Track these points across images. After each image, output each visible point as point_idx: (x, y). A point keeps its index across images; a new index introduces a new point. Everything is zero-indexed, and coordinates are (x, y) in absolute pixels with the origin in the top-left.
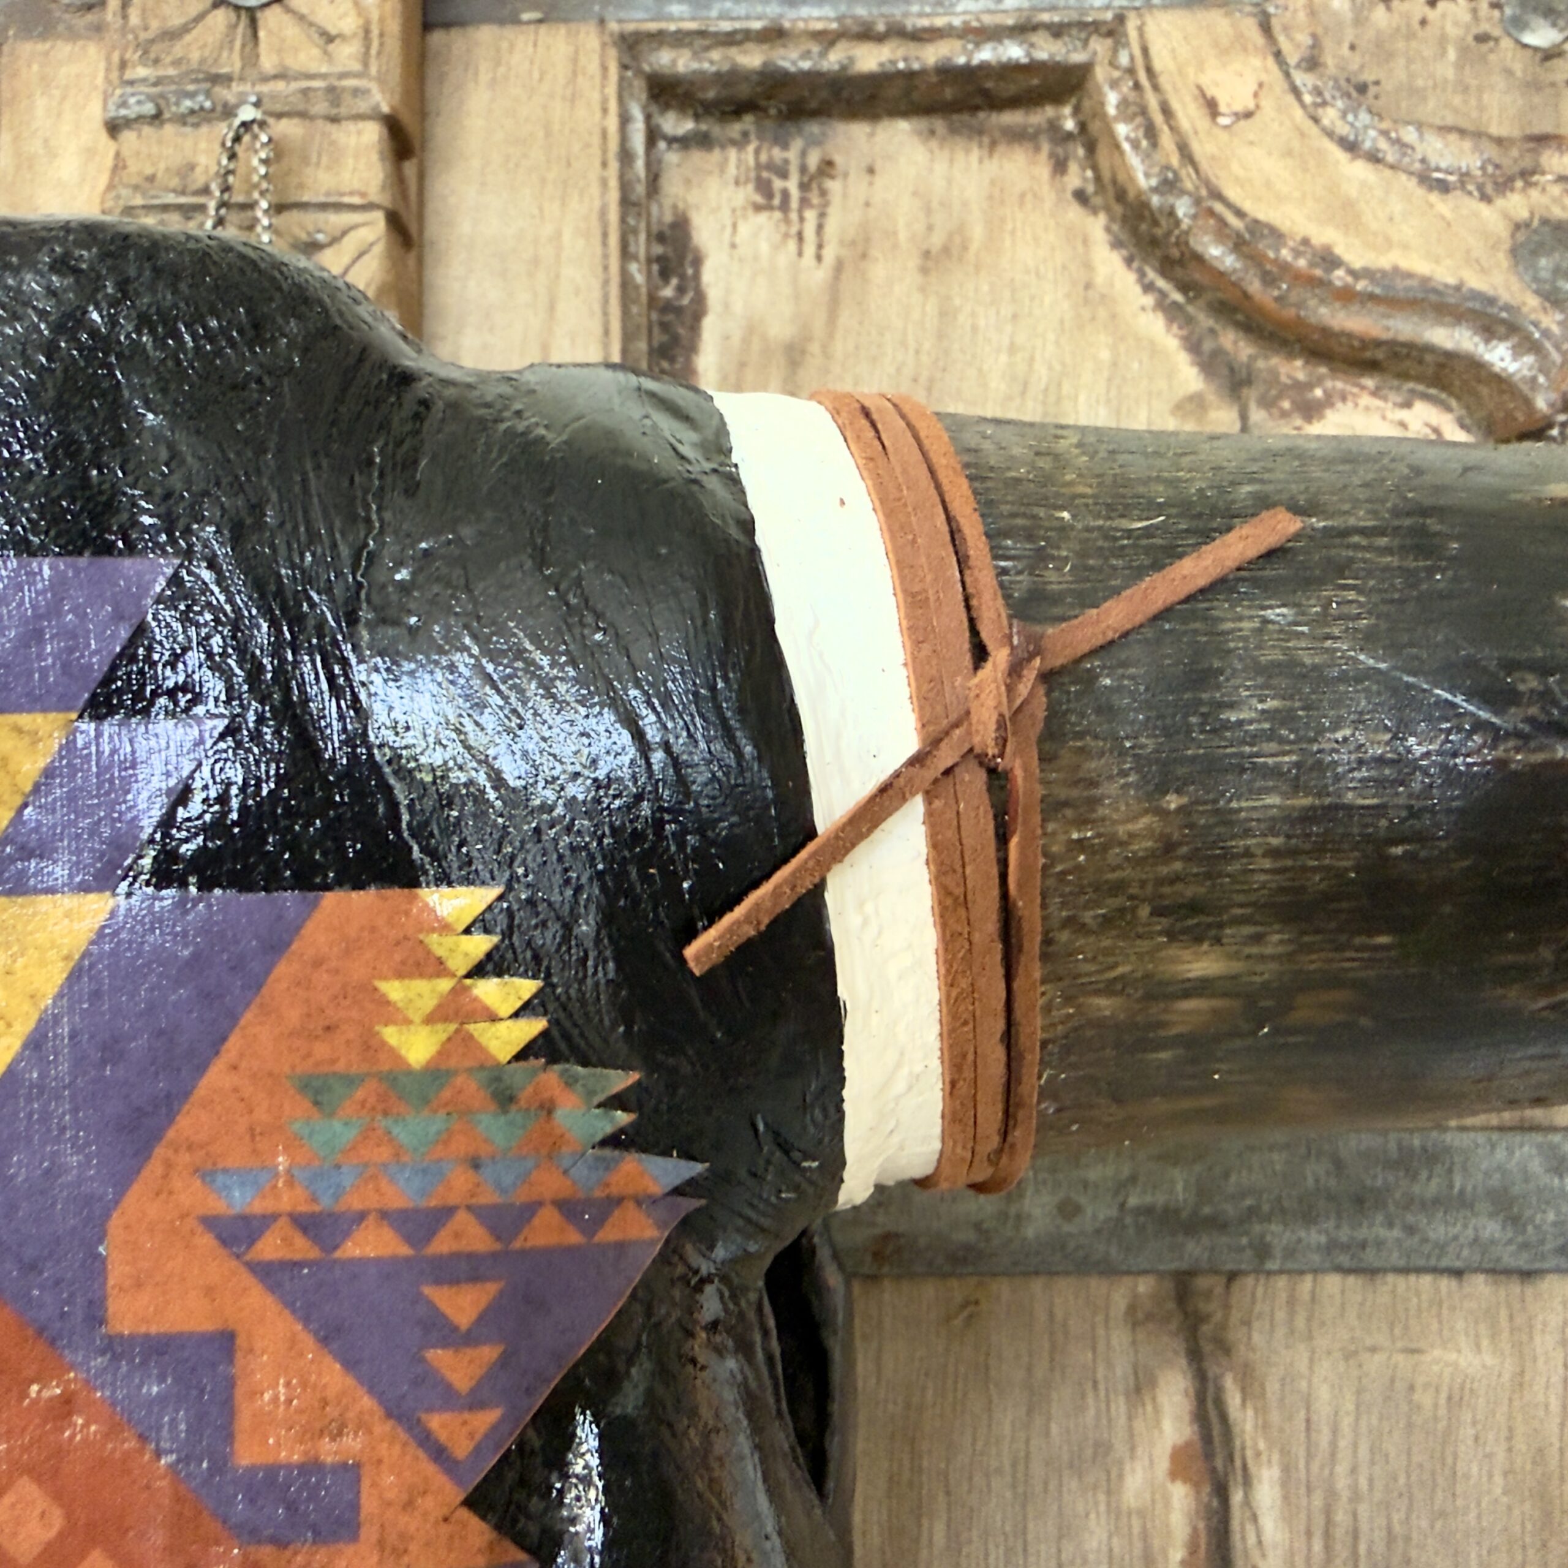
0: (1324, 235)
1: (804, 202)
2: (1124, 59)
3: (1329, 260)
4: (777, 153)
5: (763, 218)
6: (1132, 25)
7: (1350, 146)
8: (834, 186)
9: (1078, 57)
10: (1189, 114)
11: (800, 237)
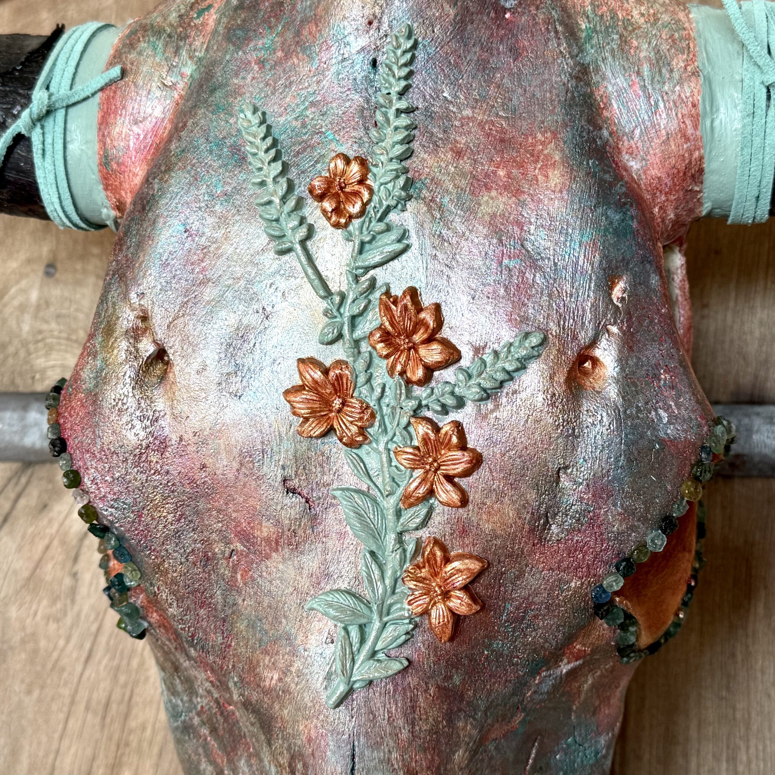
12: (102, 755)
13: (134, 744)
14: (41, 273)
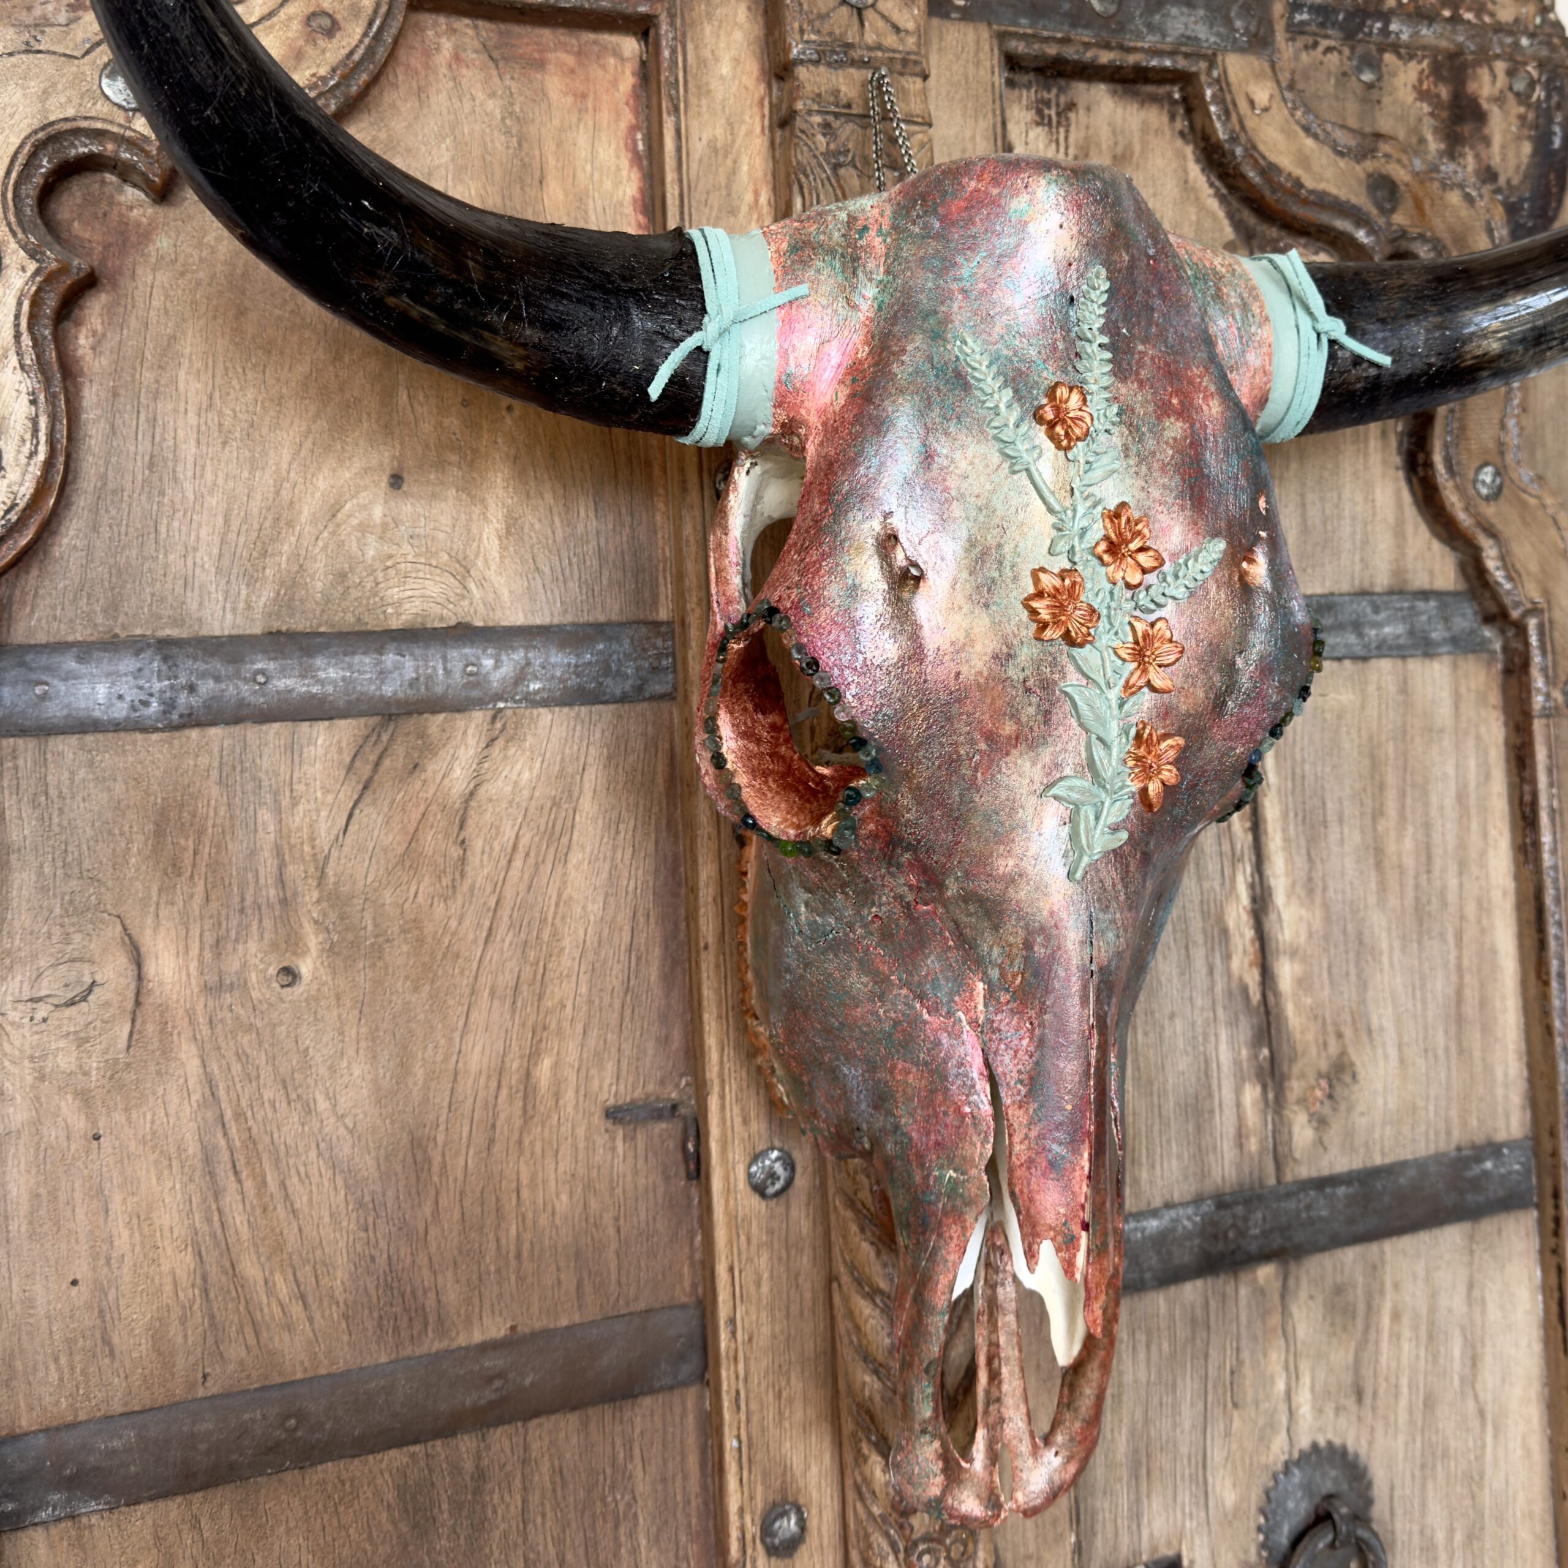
0: (1297, 172)
1: (1059, 123)
2: (1215, 74)
3: (1298, 183)
4: (1046, 95)
5: (1039, 130)
6: (1220, 58)
7: (1307, 129)
8: (1072, 116)
9: (1194, 69)
10: (1243, 106)
11: (1057, 142)
12: (515, 1048)
13: (553, 1026)
14: (384, 484)
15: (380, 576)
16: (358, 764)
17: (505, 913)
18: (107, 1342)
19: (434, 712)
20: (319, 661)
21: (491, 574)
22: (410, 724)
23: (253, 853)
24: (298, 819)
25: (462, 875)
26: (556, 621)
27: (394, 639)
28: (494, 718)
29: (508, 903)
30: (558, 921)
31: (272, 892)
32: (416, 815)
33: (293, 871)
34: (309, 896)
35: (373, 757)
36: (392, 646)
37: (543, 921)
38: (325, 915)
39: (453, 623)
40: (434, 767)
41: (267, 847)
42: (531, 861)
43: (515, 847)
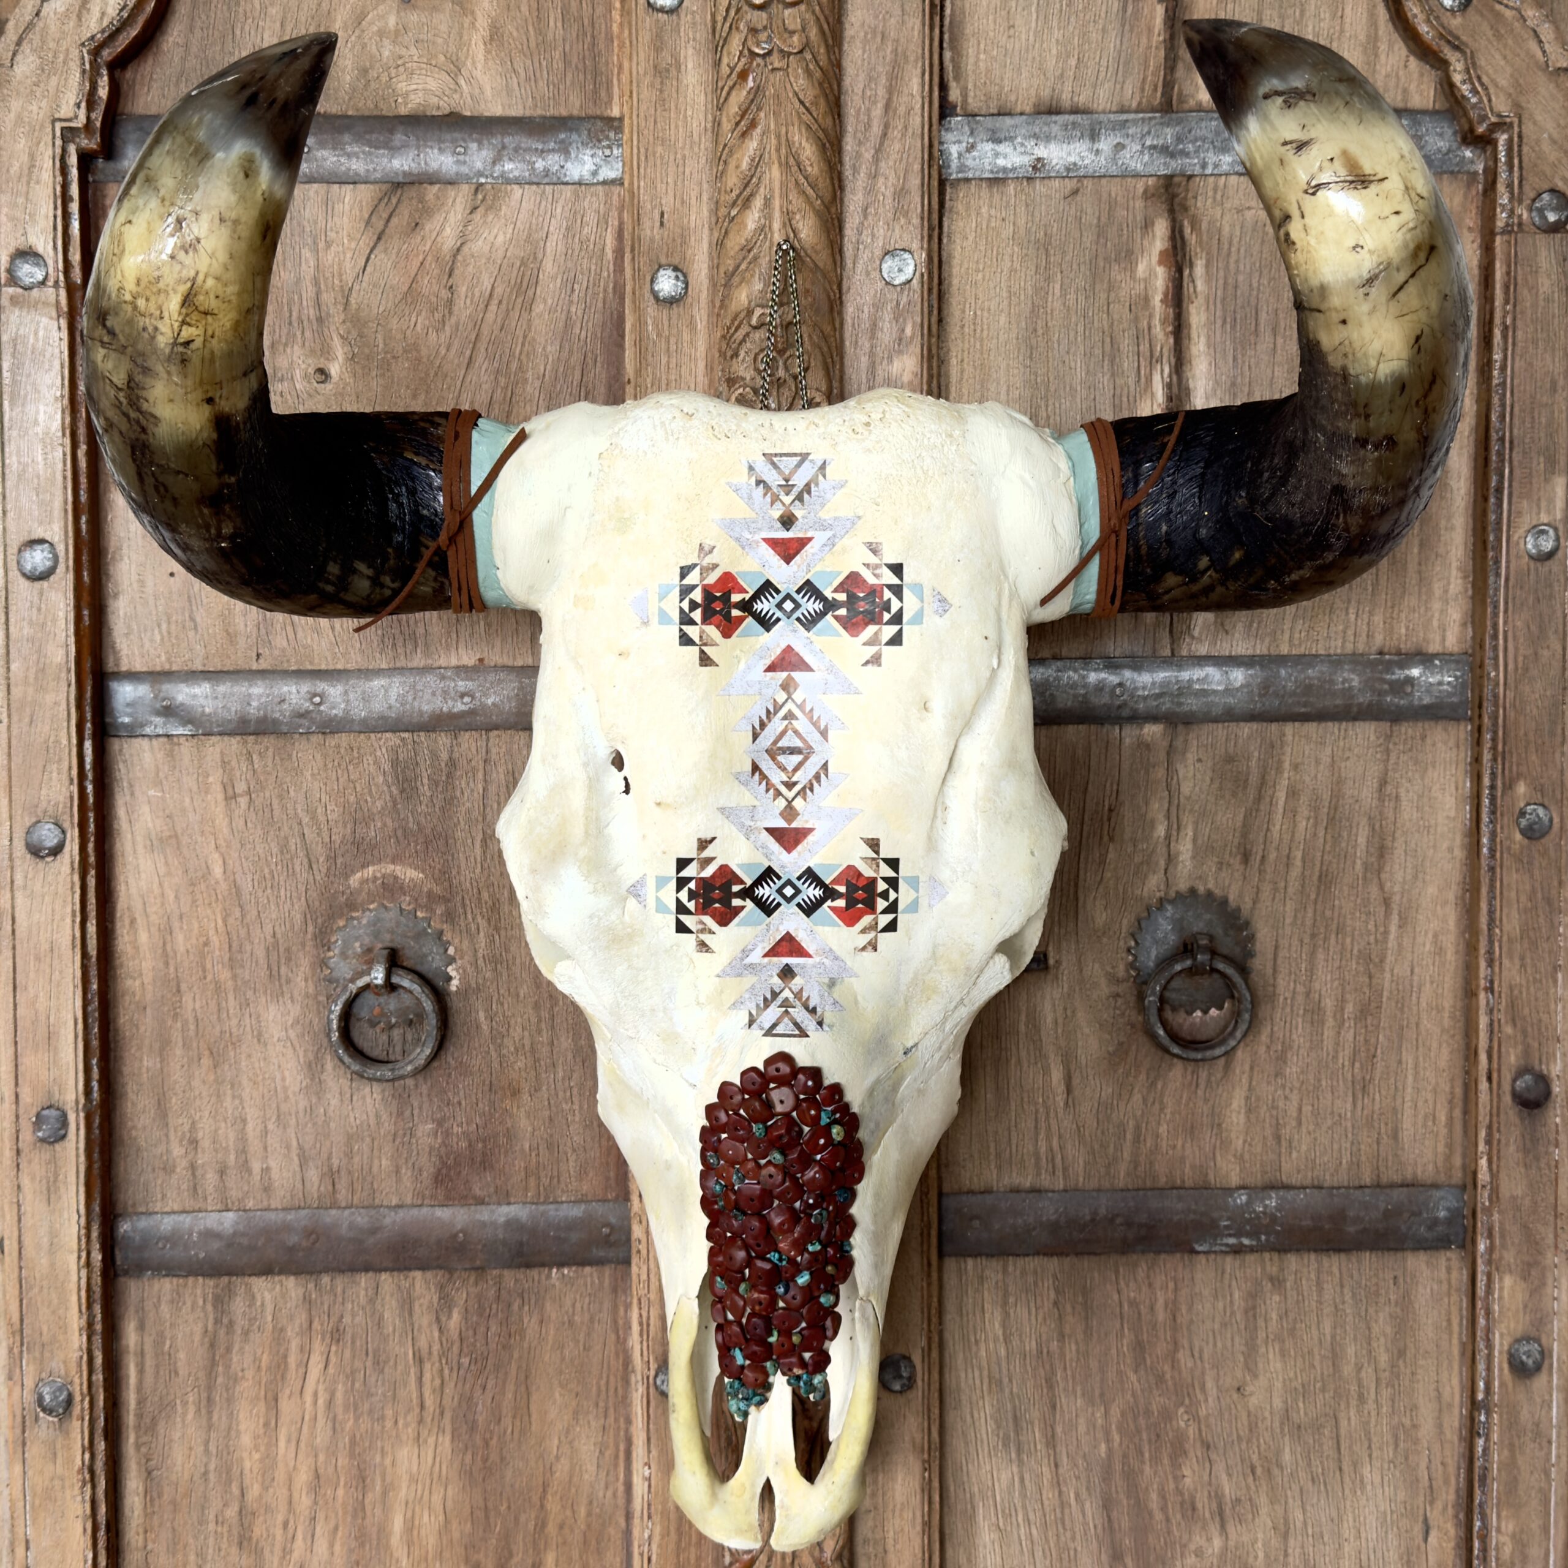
15: (393, 72)
16: (374, 219)
17: (482, 347)
18: (192, 619)
19: (431, 183)
20: (347, 137)
21: (478, 73)
22: (413, 192)
23: (298, 281)
24: (329, 258)
25: (450, 313)
26: (528, 113)
27: (402, 123)
28: (476, 191)
29: (485, 338)
30: (523, 357)
31: (312, 312)
32: (416, 263)
33: (327, 298)
34: (337, 316)
35: (385, 215)
36: (401, 128)
37: (511, 355)
38: (349, 333)
39: (447, 112)
40: (430, 226)
41: (308, 278)
42: (504, 306)
43: (491, 295)
